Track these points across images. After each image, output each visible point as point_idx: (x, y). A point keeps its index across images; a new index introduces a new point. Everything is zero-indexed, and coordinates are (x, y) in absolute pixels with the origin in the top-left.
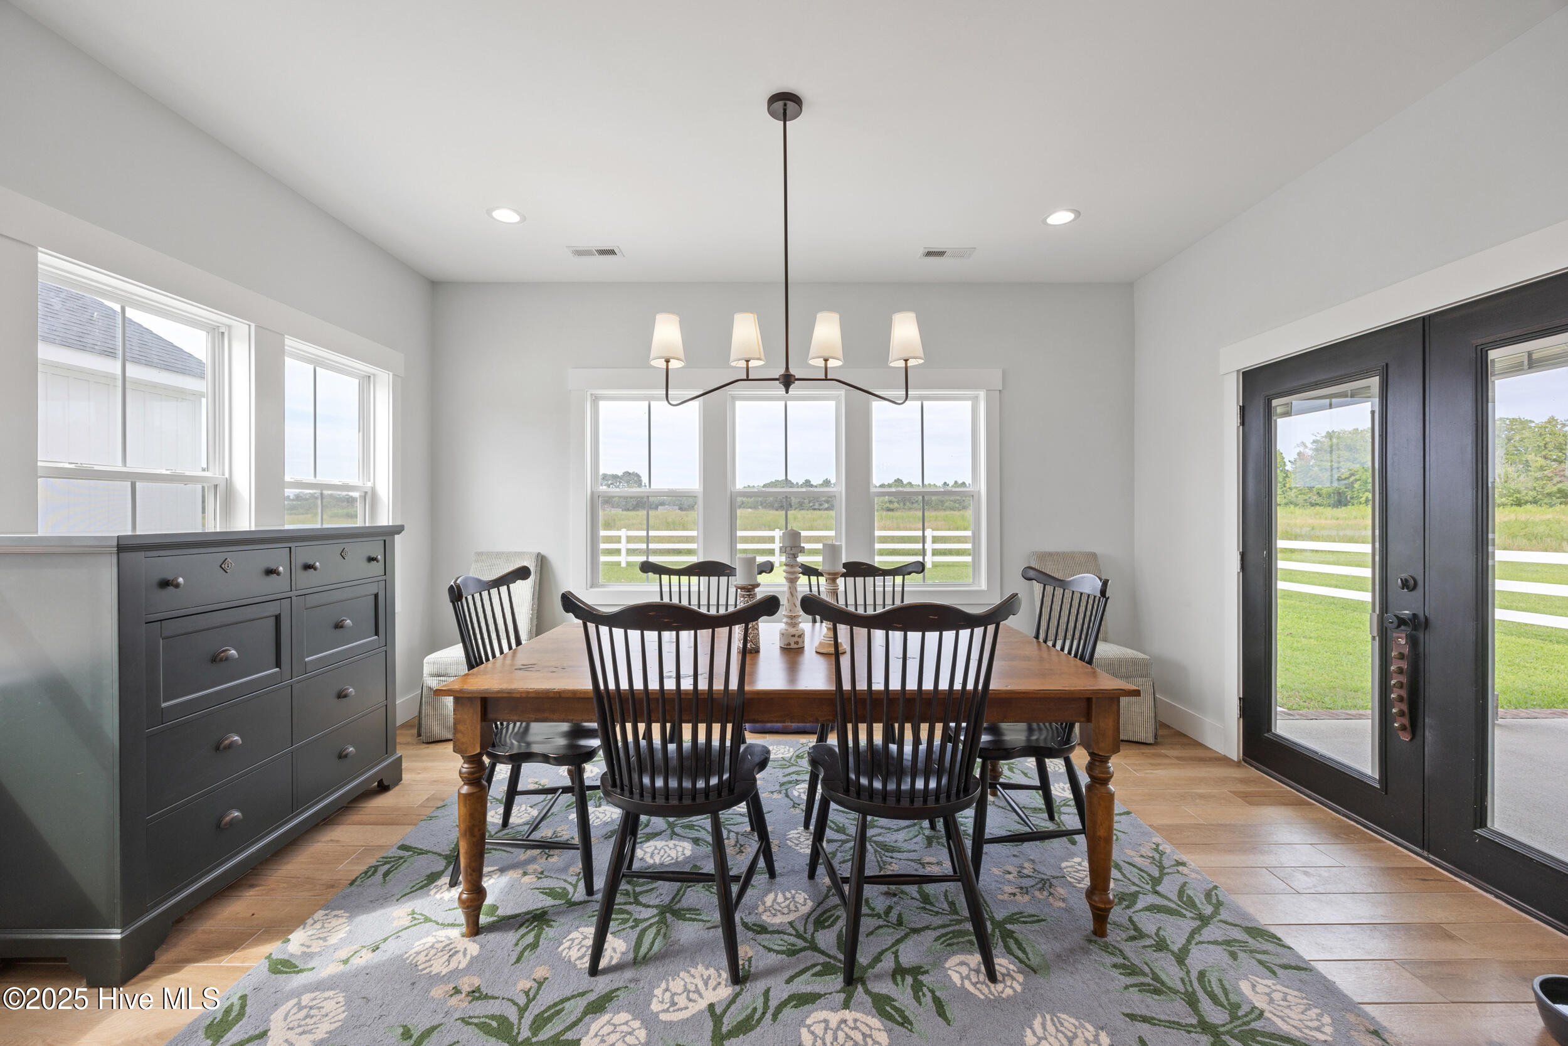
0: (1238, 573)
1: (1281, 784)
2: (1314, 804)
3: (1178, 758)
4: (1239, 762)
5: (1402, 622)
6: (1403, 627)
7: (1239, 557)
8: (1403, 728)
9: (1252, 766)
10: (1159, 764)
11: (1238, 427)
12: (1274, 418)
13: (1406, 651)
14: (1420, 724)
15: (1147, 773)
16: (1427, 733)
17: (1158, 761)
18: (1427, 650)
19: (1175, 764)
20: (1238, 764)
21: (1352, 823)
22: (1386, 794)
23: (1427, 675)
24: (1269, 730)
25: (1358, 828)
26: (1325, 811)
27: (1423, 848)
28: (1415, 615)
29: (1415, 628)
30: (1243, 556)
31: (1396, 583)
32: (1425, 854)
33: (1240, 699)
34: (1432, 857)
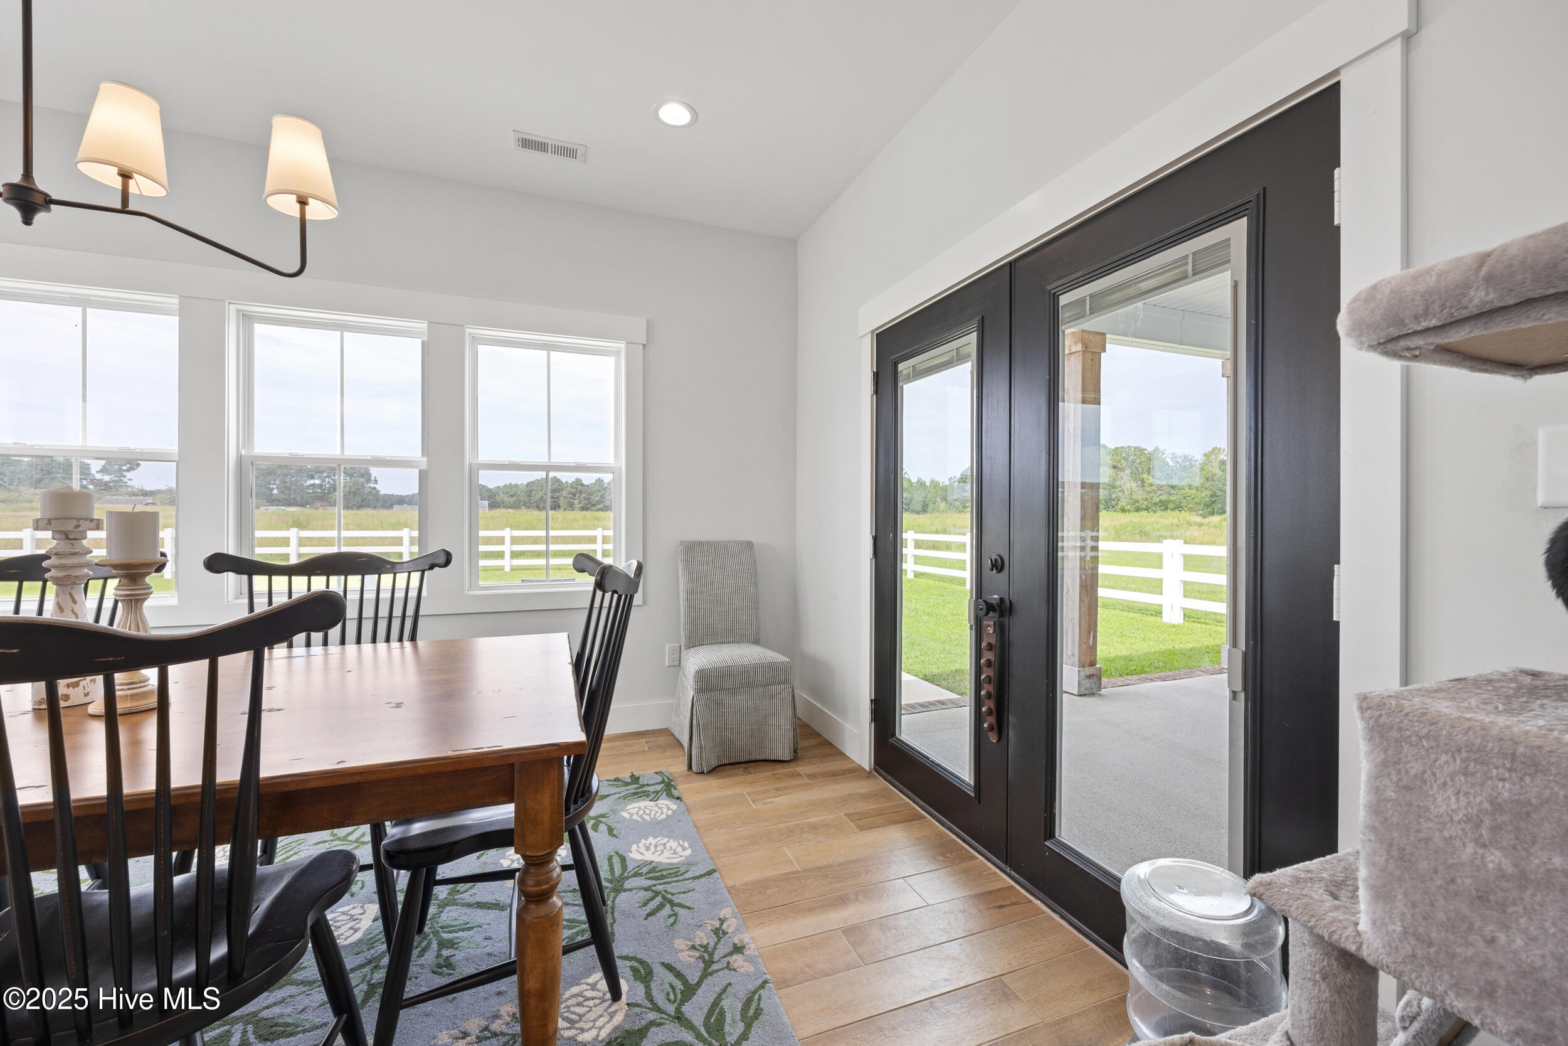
0: (871, 559)
1: (901, 795)
2: (925, 817)
3: (811, 776)
4: (871, 771)
5: (990, 607)
6: (991, 614)
7: (872, 541)
8: (991, 728)
9: (881, 775)
10: (786, 788)
11: (872, 396)
12: (900, 384)
13: (993, 641)
14: (1005, 722)
15: (766, 803)
16: (1011, 734)
17: (787, 783)
18: (1011, 638)
19: (799, 785)
20: (868, 775)
21: (954, 837)
22: (979, 802)
23: (1011, 667)
24: (894, 734)
25: (958, 843)
26: (933, 824)
27: (1006, 863)
28: (1002, 600)
29: (1002, 615)
30: (875, 539)
31: (987, 564)
32: (1008, 869)
33: (871, 700)
34: (1013, 873)
